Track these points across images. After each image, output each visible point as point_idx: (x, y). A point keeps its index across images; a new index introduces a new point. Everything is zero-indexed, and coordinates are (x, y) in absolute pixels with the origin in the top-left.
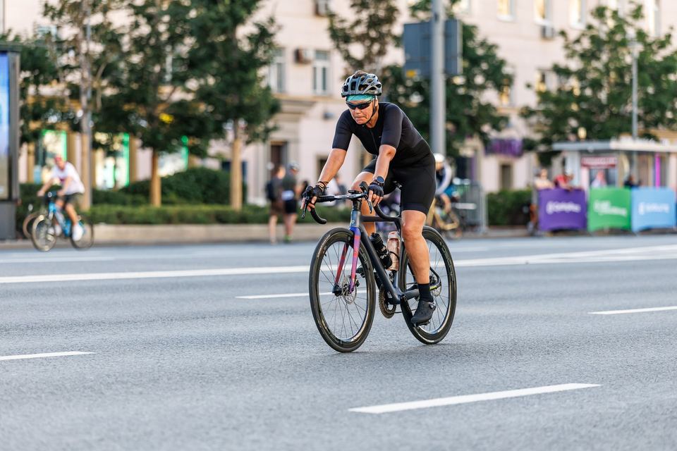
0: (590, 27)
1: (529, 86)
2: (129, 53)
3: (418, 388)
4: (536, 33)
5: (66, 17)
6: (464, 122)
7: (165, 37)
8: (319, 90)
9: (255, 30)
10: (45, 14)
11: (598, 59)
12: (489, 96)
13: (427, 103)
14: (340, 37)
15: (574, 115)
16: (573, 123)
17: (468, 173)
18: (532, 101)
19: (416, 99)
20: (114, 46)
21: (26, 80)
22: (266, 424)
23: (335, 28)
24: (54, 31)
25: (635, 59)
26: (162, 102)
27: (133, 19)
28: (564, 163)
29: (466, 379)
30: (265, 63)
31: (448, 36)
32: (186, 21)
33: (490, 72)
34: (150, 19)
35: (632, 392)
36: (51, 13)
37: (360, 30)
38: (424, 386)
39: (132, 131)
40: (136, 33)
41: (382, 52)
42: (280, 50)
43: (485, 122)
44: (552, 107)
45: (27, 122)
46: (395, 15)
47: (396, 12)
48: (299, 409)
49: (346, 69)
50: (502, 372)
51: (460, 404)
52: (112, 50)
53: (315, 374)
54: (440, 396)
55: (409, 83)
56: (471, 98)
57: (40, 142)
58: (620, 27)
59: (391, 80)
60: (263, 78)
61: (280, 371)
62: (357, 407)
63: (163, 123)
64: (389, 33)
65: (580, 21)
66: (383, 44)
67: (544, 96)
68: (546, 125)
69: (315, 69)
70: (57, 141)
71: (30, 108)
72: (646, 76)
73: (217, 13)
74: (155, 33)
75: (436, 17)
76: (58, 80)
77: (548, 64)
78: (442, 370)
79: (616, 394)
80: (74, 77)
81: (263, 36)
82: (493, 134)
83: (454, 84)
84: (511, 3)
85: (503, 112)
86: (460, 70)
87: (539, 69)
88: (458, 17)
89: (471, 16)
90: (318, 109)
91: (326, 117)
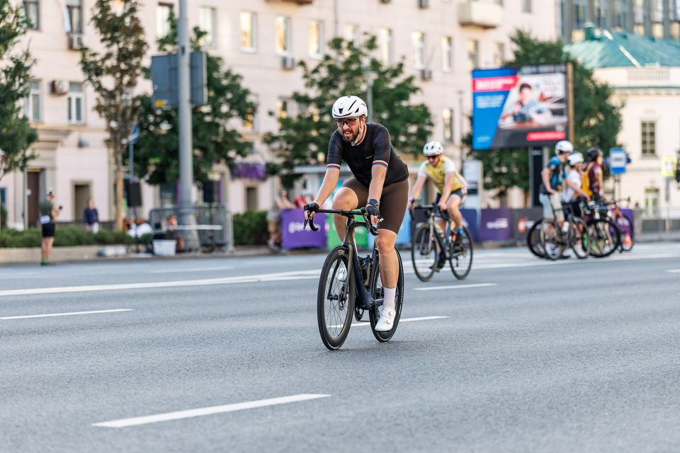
0: (327, 58)
1: (271, 114)
3: (159, 402)
4: (278, 64)
6: (212, 148)
8: (74, 120)
9: (12, 65)
11: (336, 87)
12: (234, 124)
13: (175, 130)
14: (92, 69)
15: (314, 140)
16: (313, 148)
17: (216, 197)
18: (274, 127)
19: (165, 127)
22: (12, 440)
23: (87, 61)
25: (369, 87)
28: (305, 186)
29: (205, 392)
30: (21, 95)
31: (193, 67)
33: (235, 101)
35: (360, 401)
37: (111, 62)
38: (164, 400)
41: (131, 84)
42: (37, 82)
43: (231, 149)
44: (292, 133)
46: (145, 48)
47: (145, 46)
48: (45, 425)
49: (98, 99)
50: (238, 385)
51: (198, 417)
53: (62, 391)
54: (180, 409)
55: (159, 112)
56: (217, 125)
58: (356, 57)
59: (142, 109)
60: (19, 109)
61: (28, 389)
62: (100, 421)
64: (138, 65)
65: (318, 51)
66: (134, 76)
67: (286, 123)
68: (287, 149)
69: (70, 99)
72: (380, 103)
75: (183, 49)
77: (289, 93)
78: (182, 385)
79: (345, 403)
81: (19, 69)
82: (239, 159)
83: (201, 112)
84: (253, 36)
85: (248, 138)
86: (205, 99)
87: (280, 98)
88: (203, 49)
89: (216, 48)
90: (73, 138)
91: (81, 145)
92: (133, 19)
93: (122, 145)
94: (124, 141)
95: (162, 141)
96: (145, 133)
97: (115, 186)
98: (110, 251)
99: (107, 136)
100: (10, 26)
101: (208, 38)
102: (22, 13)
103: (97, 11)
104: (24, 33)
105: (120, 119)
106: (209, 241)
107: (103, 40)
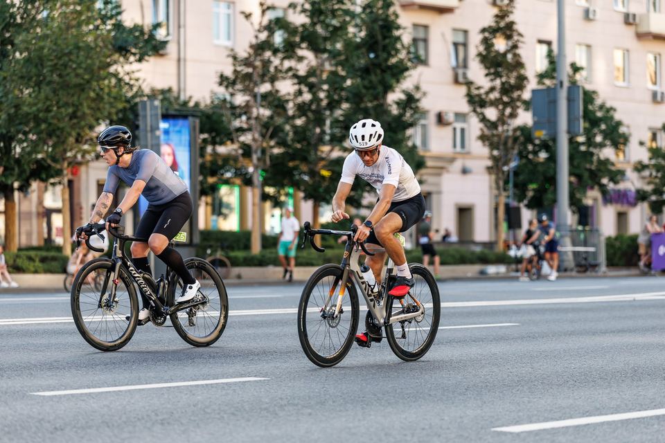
1: (642, 144)
2: (293, 117)
3: (551, 410)
4: (649, 97)
5: (239, 86)
6: (586, 175)
7: (324, 103)
8: (458, 149)
9: (403, 97)
10: (221, 84)
12: (608, 153)
13: (553, 159)
14: (477, 102)
17: (590, 220)
18: (643, 156)
19: (543, 155)
20: (280, 110)
21: (204, 140)
23: (472, 94)
24: (228, 97)
26: (323, 159)
27: (297, 87)
29: (593, 402)
30: (412, 125)
31: (570, 100)
32: (343, 89)
33: (608, 131)
34: (312, 88)
36: (225, 83)
37: (494, 96)
38: (556, 408)
39: (296, 185)
40: (300, 100)
41: (513, 115)
42: (424, 113)
43: (604, 177)
44: (661, 161)
45: (205, 178)
46: (525, 82)
47: (525, 80)
48: (448, 429)
49: (482, 130)
50: (624, 396)
51: (588, 424)
52: (279, 115)
53: (461, 397)
54: (571, 417)
55: (538, 142)
56: (592, 154)
57: (216, 195)
59: (522, 139)
60: (409, 138)
61: (430, 395)
62: (498, 426)
63: (323, 177)
64: (519, 98)
66: (514, 108)
67: (655, 152)
68: (656, 177)
69: (455, 129)
70: (231, 193)
71: (208, 165)
73: (371, 82)
74: (316, 99)
75: (561, 83)
76: (232, 141)
77: (658, 124)
78: (571, 394)
80: (246, 138)
81: (410, 101)
82: (611, 186)
83: (577, 142)
84: (626, 72)
85: (619, 166)
86: (582, 130)
87: (650, 129)
88: (579, 83)
89: (591, 83)
90: (458, 165)
91: (465, 171)
92: (515, 55)
93: (503, 172)
94: (506, 168)
95: (540, 169)
96: (524, 161)
97: (496, 210)
98: (492, 269)
99: (489, 163)
100: (401, 61)
101: (584, 73)
102: (412, 50)
103: (481, 48)
104: (415, 67)
105: (501, 147)
106: (583, 262)
107: (487, 75)
